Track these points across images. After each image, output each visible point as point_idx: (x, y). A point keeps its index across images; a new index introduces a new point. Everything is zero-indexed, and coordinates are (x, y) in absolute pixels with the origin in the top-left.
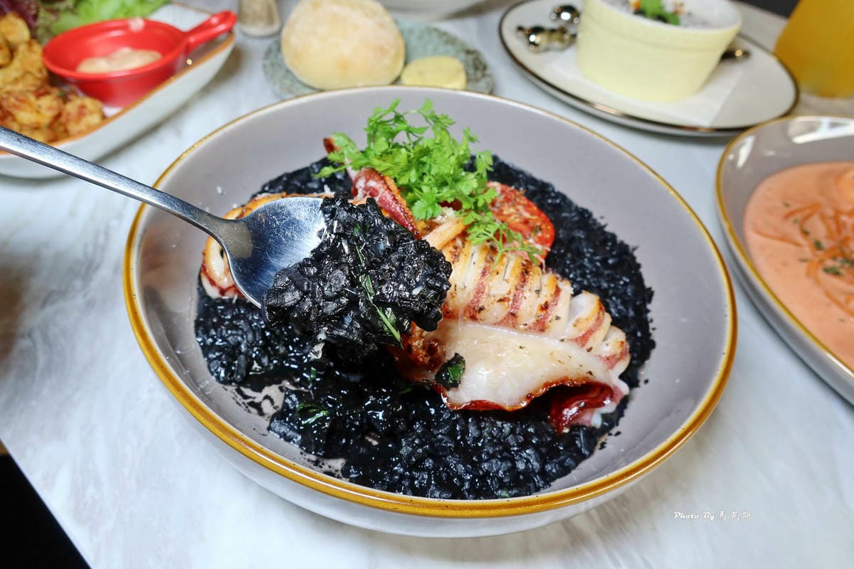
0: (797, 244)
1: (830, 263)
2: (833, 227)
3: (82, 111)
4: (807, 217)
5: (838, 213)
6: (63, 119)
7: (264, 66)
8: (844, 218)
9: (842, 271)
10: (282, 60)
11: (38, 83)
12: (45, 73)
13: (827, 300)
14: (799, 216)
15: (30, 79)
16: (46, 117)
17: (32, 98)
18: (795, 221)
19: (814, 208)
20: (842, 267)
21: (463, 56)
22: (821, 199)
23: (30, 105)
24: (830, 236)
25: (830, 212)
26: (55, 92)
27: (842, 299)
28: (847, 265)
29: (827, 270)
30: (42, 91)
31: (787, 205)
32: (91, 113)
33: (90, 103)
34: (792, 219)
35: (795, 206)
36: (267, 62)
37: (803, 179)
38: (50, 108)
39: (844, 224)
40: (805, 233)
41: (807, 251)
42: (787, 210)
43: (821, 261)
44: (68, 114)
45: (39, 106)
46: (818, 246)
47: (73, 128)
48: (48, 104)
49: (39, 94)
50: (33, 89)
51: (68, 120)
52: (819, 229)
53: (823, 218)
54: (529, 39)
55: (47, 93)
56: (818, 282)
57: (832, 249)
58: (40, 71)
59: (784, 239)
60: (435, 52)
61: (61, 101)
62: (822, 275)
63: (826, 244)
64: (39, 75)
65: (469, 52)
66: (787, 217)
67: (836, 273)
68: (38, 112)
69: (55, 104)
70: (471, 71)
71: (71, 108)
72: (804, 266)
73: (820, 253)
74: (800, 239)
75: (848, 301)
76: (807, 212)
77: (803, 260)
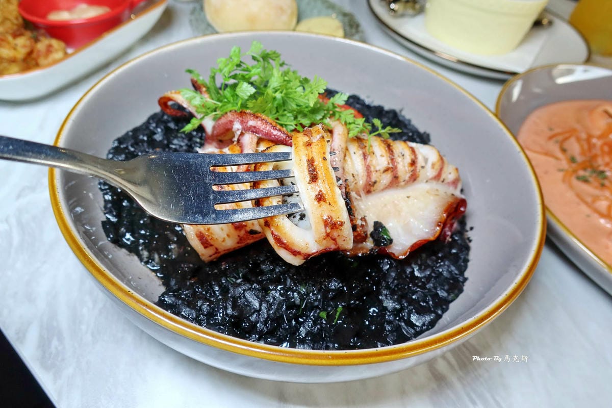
0: (557, 159)
1: (581, 173)
2: (586, 146)
3: (49, 49)
4: (566, 139)
5: (590, 137)
6: (34, 55)
7: (191, 21)
8: (594, 141)
9: (591, 179)
10: (205, 16)
11: (15, 27)
12: (20, 20)
13: (577, 200)
14: (560, 138)
15: (8, 24)
16: (21, 53)
17: (10, 38)
18: (557, 142)
19: (572, 132)
20: (590, 176)
21: (341, 17)
22: (577, 126)
23: (8, 43)
24: (583, 153)
25: (584, 136)
26: (29, 34)
27: (589, 200)
28: (594, 175)
29: (578, 178)
30: (18, 33)
31: (551, 129)
32: (57, 51)
33: (55, 43)
34: (555, 139)
35: (557, 130)
36: (193, 18)
37: (565, 111)
38: (24, 46)
39: (594, 145)
40: (564, 151)
41: (564, 164)
42: (550, 133)
43: (575, 171)
44: (39, 51)
45: (16, 45)
46: (572, 160)
47: (42, 61)
48: (22, 43)
49: (15, 35)
50: (11, 31)
51: (39, 56)
52: (575, 148)
53: (578, 140)
54: (390, 7)
55: (21, 35)
56: (571, 187)
57: (584, 162)
58: (17, 18)
59: (547, 154)
60: (319, 14)
61: (33, 41)
62: (575, 182)
63: (579, 159)
64: (15, 22)
65: (345, 15)
66: (551, 138)
67: (585, 181)
68: (15, 49)
69: (28, 43)
70: (348, 28)
71: (41, 46)
72: (561, 175)
73: (574, 165)
74: (559, 154)
75: (594, 201)
76: (567, 135)
77: (560, 170)
